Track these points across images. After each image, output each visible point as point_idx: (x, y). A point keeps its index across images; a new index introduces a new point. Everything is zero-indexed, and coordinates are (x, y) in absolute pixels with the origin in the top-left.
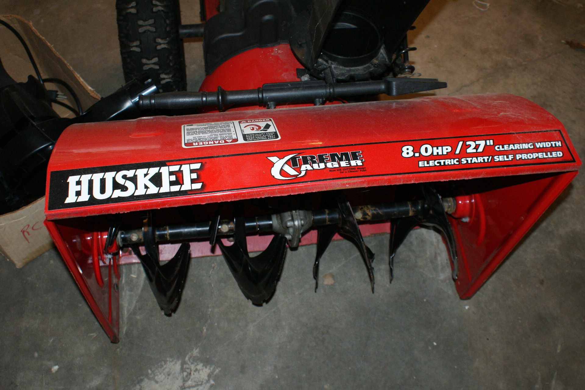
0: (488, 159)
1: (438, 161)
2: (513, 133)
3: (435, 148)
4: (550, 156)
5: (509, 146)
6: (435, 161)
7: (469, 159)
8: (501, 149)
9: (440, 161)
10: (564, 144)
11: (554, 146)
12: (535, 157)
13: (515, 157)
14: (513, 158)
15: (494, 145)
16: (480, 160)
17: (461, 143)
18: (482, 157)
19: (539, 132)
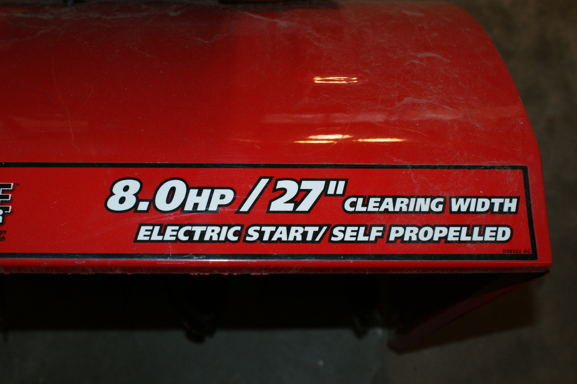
0: (316, 234)
1: (189, 228)
2: (405, 167)
3: (194, 192)
4: (476, 237)
5: (381, 203)
6: (180, 229)
7: (268, 230)
8: (359, 208)
9: (194, 228)
10: (524, 207)
11: (496, 209)
12: (436, 239)
13: (386, 232)
14: (380, 234)
15: (345, 196)
16: (296, 233)
17: (263, 182)
18: (304, 226)
19: (470, 168)
